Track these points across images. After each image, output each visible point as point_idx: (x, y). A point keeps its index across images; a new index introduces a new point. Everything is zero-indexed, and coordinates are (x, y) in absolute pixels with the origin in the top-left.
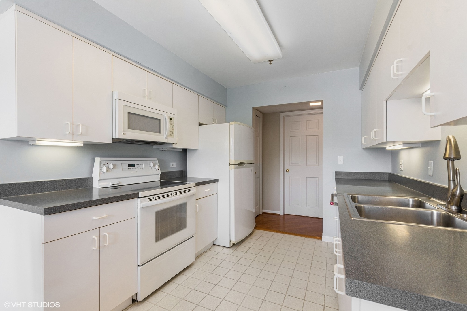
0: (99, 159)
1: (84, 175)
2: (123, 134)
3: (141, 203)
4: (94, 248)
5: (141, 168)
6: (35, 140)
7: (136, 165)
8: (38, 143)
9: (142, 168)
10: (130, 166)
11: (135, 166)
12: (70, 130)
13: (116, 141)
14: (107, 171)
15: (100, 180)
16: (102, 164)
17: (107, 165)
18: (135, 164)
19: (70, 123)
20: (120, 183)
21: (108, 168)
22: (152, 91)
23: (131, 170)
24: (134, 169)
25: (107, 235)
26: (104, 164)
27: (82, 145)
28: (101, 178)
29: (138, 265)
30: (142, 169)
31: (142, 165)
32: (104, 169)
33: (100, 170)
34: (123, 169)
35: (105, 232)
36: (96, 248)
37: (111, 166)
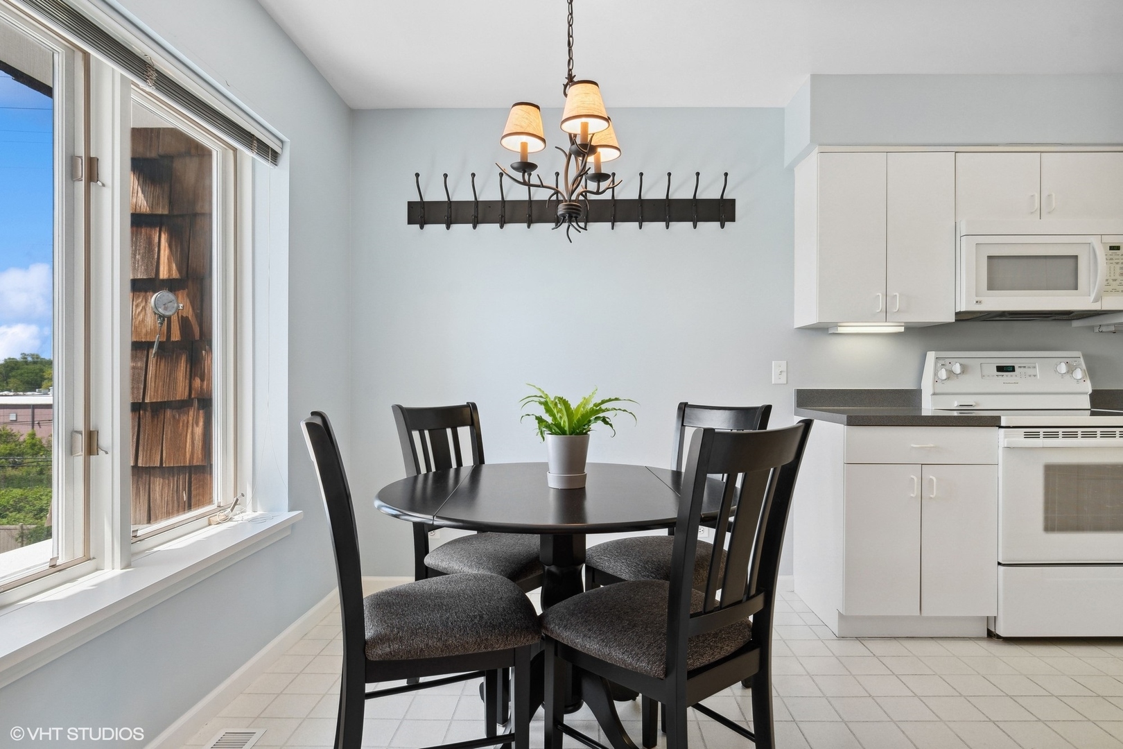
0: (934, 355)
1: (907, 384)
2: (977, 302)
3: (1005, 437)
4: (912, 495)
5: (1030, 376)
6: (836, 325)
7: (1016, 368)
8: (841, 330)
9: (1035, 376)
10: (1001, 369)
11: (1014, 371)
12: (881, 305)
13: (962, 317)
14: (948, 378)
15: (934, 394)
16: (939, 365)
17: (948, 366)
18: (1013, 367)
19: (882, 294)
20: (977, 404)
21: (951, 374)
22: (1054, 195)
23: (1005, 378)
24: (1012, 376)
25: (935, 480)
26: (943, 365)
27: (902, 329)
28: (937, 391)
29: (999, 564)
30: (1033, 377)
31: (1035, 367)
32: (943, 374)
33: (936, 374)
34: (983, 376)
35: (931, 474)
36: (915, 493)
37: (957, 368)
